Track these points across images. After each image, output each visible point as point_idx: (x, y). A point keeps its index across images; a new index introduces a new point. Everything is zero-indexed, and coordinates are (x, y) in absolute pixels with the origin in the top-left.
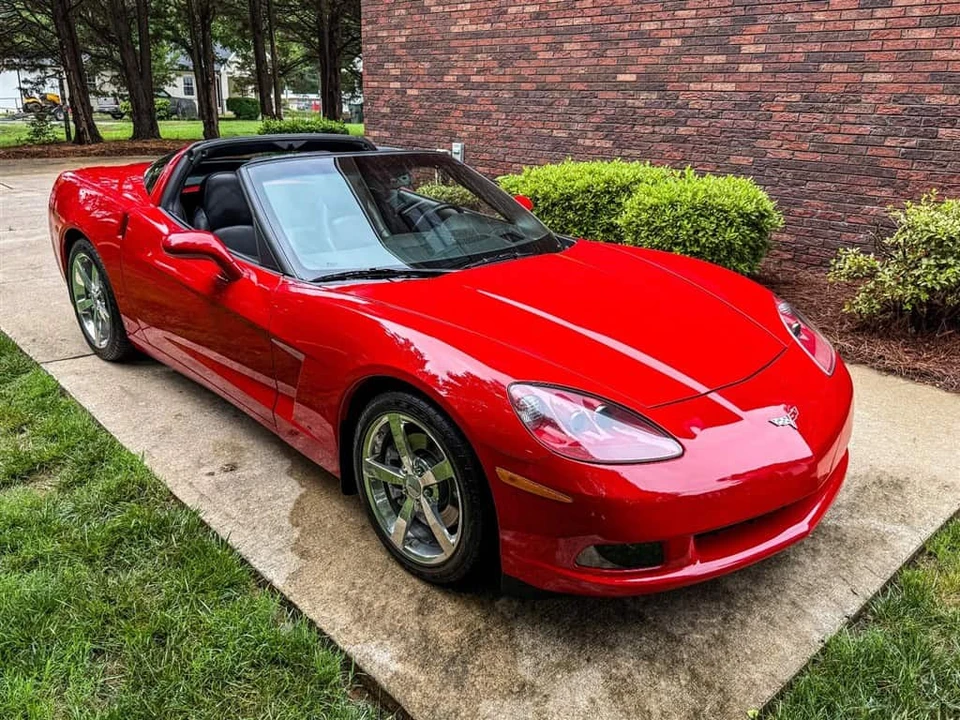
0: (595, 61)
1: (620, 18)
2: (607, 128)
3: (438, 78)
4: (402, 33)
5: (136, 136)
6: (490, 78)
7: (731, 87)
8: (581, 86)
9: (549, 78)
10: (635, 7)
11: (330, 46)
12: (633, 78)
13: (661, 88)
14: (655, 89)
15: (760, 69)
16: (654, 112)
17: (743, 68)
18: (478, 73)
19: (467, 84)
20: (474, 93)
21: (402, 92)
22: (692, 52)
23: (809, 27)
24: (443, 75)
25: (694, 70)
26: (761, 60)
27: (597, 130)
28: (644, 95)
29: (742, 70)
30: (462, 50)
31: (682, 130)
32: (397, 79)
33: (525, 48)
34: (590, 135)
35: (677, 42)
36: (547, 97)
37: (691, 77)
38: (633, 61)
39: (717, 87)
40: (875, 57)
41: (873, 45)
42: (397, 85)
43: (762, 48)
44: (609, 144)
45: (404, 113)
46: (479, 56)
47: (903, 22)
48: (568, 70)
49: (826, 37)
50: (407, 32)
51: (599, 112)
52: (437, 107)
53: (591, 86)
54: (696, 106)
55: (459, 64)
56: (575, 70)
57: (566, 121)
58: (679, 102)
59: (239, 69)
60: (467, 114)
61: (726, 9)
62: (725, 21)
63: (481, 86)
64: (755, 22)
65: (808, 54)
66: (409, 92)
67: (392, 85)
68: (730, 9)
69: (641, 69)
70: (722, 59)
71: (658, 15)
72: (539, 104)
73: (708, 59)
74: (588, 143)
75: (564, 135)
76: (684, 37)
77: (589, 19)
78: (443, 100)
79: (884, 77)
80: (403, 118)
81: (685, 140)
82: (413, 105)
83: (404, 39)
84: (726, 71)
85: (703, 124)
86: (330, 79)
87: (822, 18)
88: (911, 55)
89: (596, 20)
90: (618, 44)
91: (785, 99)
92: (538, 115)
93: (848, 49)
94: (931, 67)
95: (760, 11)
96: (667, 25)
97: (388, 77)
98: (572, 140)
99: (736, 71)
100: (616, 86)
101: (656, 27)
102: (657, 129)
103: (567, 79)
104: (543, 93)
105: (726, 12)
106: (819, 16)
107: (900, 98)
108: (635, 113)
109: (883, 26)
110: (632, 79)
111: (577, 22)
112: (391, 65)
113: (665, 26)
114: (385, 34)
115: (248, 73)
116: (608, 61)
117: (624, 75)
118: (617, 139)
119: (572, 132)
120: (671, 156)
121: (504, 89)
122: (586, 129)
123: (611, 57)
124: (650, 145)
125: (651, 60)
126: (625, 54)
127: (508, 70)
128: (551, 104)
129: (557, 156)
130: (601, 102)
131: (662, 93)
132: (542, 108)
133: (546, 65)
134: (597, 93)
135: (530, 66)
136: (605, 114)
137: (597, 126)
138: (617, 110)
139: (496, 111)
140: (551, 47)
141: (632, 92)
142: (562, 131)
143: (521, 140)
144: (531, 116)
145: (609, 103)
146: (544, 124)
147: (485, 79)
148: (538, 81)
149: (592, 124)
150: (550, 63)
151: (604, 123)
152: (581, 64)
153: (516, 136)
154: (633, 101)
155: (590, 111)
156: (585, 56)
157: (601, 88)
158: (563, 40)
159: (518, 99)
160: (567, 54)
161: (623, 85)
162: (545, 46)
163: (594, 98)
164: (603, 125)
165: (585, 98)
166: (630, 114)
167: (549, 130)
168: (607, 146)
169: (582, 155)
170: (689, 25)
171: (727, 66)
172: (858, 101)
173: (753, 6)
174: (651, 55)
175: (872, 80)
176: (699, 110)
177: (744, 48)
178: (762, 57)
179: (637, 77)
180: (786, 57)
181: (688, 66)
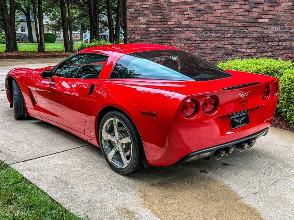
0: (247, 13)
2: (254, 43)
3: (165, 23)
4: (147, 3)
5: (8, 50)
6: (192, 22)
8: (239, 25)
9: (223, 21)
11: (94, 11)
12: (267, 20)
13: (282, 25)
14: (278, 25)
16: (279, 36)
18: (185, 20)
19: (180, 25)
20: (183, 29)
21: (147, 29)
24: (168, 21)
27: (248, 44)
28: (273, 28)
30: (178, 10)
31: (293, 44)
32: (144, 24)
33: (211, 8)
34: (244, 47)
35: (290, 4)
36: (222, 30)
38: (267, 13)
42: (144, 26)
44: (255, 51)
45: (147, 39)
46: (186, 12)
48: (233, 18)
50: (150, 3)
51: (249, 36)
52: (164, 36)
53: (245, 24)
55: (176, 16)
56: (236, 17)
57: (232, 40)
58: (292, 31)
59: (51, 20)
60: (180, 39)
63: (186, 26)
66: (150, 29)
67: (141, 26)
69: (272, 16)
72: (217, 33)
74: (243, 50)
75: (230, 47)
78: (168, 33)
80: (147, 41)
82: (152, 35)
83: (148, 6)
86: (94, 25)
90: (259, 5)
92: (216, 38)
97: (140, 23)
98: (235, 49)
100: (258, 24)
102: (280, 43)
103: (232, 22)
104: (219, 28)
108: (268, 36)
110: (266, 21)
112: (141, 18)
114: (138, 4)
115: (55, 22)
116: (254, 13)
117: (262, 19)
118: (259, 48)
119: (235, 45)
120: (288, 56)
121: (199, 27)
122: (242, 44)
123: (255, 11)
124: (277, 51)
125: (276, 12)
126: (263, 10)
127: (201, 19)
128: (224, 33)
129: (227, 57)
130: (250, 32)
131: (283, 27)
132: (219, 35)
133: (221, 15)
134: (248, 28)
135: (213, 16)
136: (252, 37)
137: (248, 42)
138: (259, 35)
139: (195, 37)
140: (224, 8)
141: (266, 27)
142: (229, 45)
143: (208, 50)
144: (213, 39)
145: (254, 32)
146: (220, 42)
147: (189, 23)
148: (217, 23)
149: (245, 42)
150: (223, 15)
151: (252, 41)
152: (240, 15)
153: (205, 48)
154: (267, 31)
155: (244, 36)
156: (242, 11)
157: (250, 25)
158: (230, 4)
159: (206, 31)
160: (232, 10)
161: (261, 24)
162: (220, 7)
163: (246, 30)
164: (251, 42)
165: (242, 30)
166: (266, 37)
167: (222, 45)
168: (254, 51)
169: (240, 56)
174: (276, 10)
179: (269, 20)
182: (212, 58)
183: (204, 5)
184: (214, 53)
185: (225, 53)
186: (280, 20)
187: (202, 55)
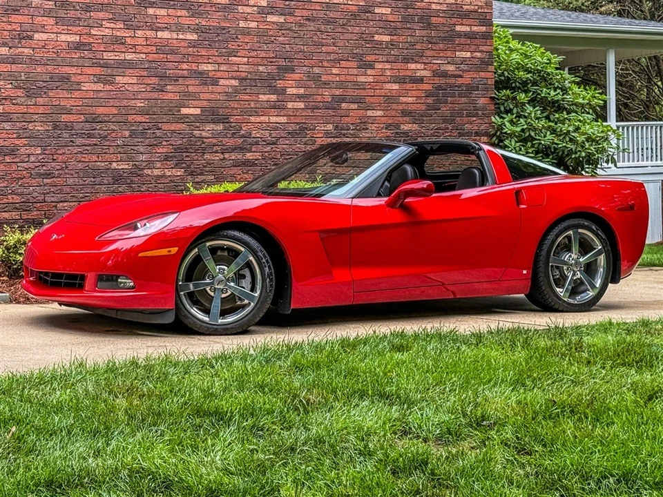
0: (155, 95)
1: (178, 58)
2: (177, 158)
7: (283, 120)
8: (139, 118)
9: (101, 110)
10: (191, 49)
12: (198, 111)
13: (224, 120)
14: (218, 122)
15: (303, 106)
16: (221, 141)
17: (290, 105)
22: (247, 91)
23: (330, 78)
25: (252, 106)
26: (302, 100)
27: (166, 160)
28: (211, 126)
29: (289, 107)
31: (249, 156)
33: (66, 79)
34: (158, 165)
35: (234, 83)
36: (101, 128)
37: (251, 111)
38: (195, 97)
39: (273, 119)
40: (371, 99)
41: (371, 92)
43: (302, 91)
44: (180, 172)
47: (382, 78)
48: (125, 103)
49: (341, 85)
53: (154, 118)
54: (258, 136)
56: (132, 103)
57: (127, 152)
58: (243, 132)
61: (271, 60)
62: (272, 69)
64: (293, 71)
65: (333, 96)
68: (274, 60)
69: (205, 104)
70: (273, 97)
71: (214, 58)
72: (90, 136)
73: (263, 97)
74: (157, 172)
75: (127, 167)
76: (241, 79)
77: (144, 56)
79: (380, 113)
81: (251, 163)
84: (277, 107)
85: (265, 150)
87: (337, 72)
88: (390, 99)
89: (151, 57)
90: (177, 80)
91: (323, 128)
92: (89, 148)
93: (356, 94)
94: (401, 107)
95: (297, 64)
96: (223, 68)
98: (137, 171)
99: (285, 108)
100: (182, 118)
101: (213, 68)
102: (227, 156)
103: (124, 112)
104: (94, 125)
105: (272, 62)
106: (335, 71)
107: (388, 126)
108: (203, 143)
109: (372, 81)
110: (196, 113)
111: (130, 57)
113: (222, 69)
116: (170, 96)
117: (187, 109)
118: (189, 166)
119: (137, 163)
120: (242, 178)
121: (35, 121)
122: (153, 159)
123: (172, 93)
124: (223, 170)
125: (213, 96)
126: (187, 90)
127: (40, 101)
128: (106, 137)
129: (120, 189)
130: (166, 134)
131: (227, 125)
132: (94, 141)
133: (95, 97)
134: (160, 125)
135: (73, 96)
136: (172, 145)
137: (165, 156)
138: (185, 140)
139: (25, 145)
140: (100, 79)
141: (198, 124)
142: (123, 163)
143: (68, 176)
144: (79, 150)
145: (175, 134)
146: (98, 157)
147: (3, 109)
148: (87, 113)
149: (160, 155)
150: (101, 94)
151: (172, 152)
152: (139, 97)
153: (60, 172)
154: (200, 132)
155: (155, 142)
156: (143, 90)
157: (165, 120)
158: (115, 74)
159: (59, 132)
160: (121, 87)
161: (187, 118)
162: (92, 77)
163: (158, 129)
164: (170, 154)
165: (147, 129)
166: (199, 144)
167: (106, 163)
168: (179, 174)
169: (151, 185)
170: (243, 70)
171: (278, 104)
172: (367, 129)
173: (291, 59)
174: (212, 93)
175: (372, 115)
176: (261, 138)
177: (288, 90)
178: (303, 97)
179: (201, 111)
180: (319, 98)
181: (247, 103)
182: (81, 195)
183: (47, 69)
184: (86, 183)
185: (116, 183)
186: (221, 111)
187: (52, 190)
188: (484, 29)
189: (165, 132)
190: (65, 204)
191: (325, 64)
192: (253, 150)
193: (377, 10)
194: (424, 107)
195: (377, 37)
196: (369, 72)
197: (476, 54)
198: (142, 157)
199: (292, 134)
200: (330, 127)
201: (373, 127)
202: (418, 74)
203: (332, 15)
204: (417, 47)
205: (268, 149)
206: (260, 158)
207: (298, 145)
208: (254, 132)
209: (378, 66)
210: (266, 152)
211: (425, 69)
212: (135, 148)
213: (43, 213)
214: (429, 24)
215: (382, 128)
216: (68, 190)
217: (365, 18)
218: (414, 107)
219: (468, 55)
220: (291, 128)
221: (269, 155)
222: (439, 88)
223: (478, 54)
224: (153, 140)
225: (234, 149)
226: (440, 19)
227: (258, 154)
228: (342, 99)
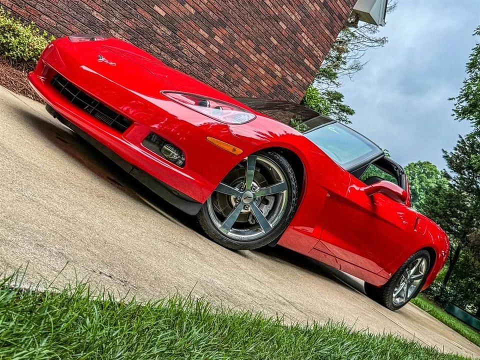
7: (204, 53)
12: (163, 14)
13: (174, 31)
14: (170, 29)
15: (217, 52)
16: (165, 42)
17: (212, 46)
22: (196, 22)
23: (239, 45)
25: (193, 33)
26: (219, 48)
27: (128, 32)
28: (164, 28)
31: (174, 62)
34: (121, 32)
35: (193, 11)
37: (191, 36)
38: (167, 4)
39: (199, 49)
40: (250, 72)
41: (251, 67)
43: (222, 42)
47: (261, 63)
49: (242, 53)
54: (186, 53)
57: (108, 10)
58: (179, 45)
62: (215, 17)
64: (224, 27)
65: (234, 56)
68: (220, 13)
69: (170, 12)
70: (207, 36)
73: (201, 31)
74: (117, 36)
75: (102, 20)
76: (198, 12)
79: (248, 82)
84: (205, 43)
85: (184, 64)
87: (244, 44)
88: (256, 78)
91: (219, 72)
94: (259, 85)
95: (229, 24)
99: (208, 46)
100: (152, 12)
102: (163, 53)
105: (218, 13)
106: (243, 43)
107: (248, 92)
108: (155, 36)
109: (256, 61)
110: (162, 14)
117: (159, 8)
119: (109, 22)
122: (120, 26)
125: (177, 11)
129: (89, 31)
130: (137, 15)
131: (174, 34)
134: (137, 7)
136: (137, 25)
137: (129, 29)
138: (146, 27)
141: (159, 22)
142: (101, 16)
145: (142, 19)
149: (126, 26)
151: (134, 30)
154: (157, 28)
155: (128, 16)
157: (142, 6)
161: (155, 14)
163: (135, 9)
164: (132, 30)
165: (128, 4)
166: (152, 35)
167: (90, 8)
170: (202, 7)
171: (207, 41)
172: (238, 87)
173: (228, 20)
174: (178, 8)
175: (244, 80)
176: (186, 55)
177: (216, 37)
178: (221, 47)
179: (166, 15)
180: (227, 53)
181: (192, 28)
182: (62, 19)
184: (70, 13)
185: (89, 26)
186: (176, 24)
187: (44, 2)
188: (314, 69)
189: (138, 13)
190: (47, 18)
191: (241, 35)
192: (178, 59)
193: (281, 23)
194: (268, 93)
195: (272, 38)
196: (258, 55)
197: (304, 80)
198: (114, 20)
199: (202, 64)
200: (222, 73)
201: (241, 87)
202: (276, 73)
203: (261, 10)
204: (284, 57)
205: (186, 65)
206: (179, 67)
207: (201, 73)
208: (185, 49)
209: (263, 55)
210: (184, 66)
211: (280, 72)
212: (114, 11)
213: (29, 14)
214: (296, 49)
215: (245, 91)
216: (55, 9)
217: (273, 23)
218: (264, 89)
219: (301, 78)
220: (205, 60)
221: (184, 68)
222: (279, 87)
223: (305, 81)
224: (128, 13)
225: (168, 52)
226: (302, 50)
227: (179, 64)
228: (237, 61)
